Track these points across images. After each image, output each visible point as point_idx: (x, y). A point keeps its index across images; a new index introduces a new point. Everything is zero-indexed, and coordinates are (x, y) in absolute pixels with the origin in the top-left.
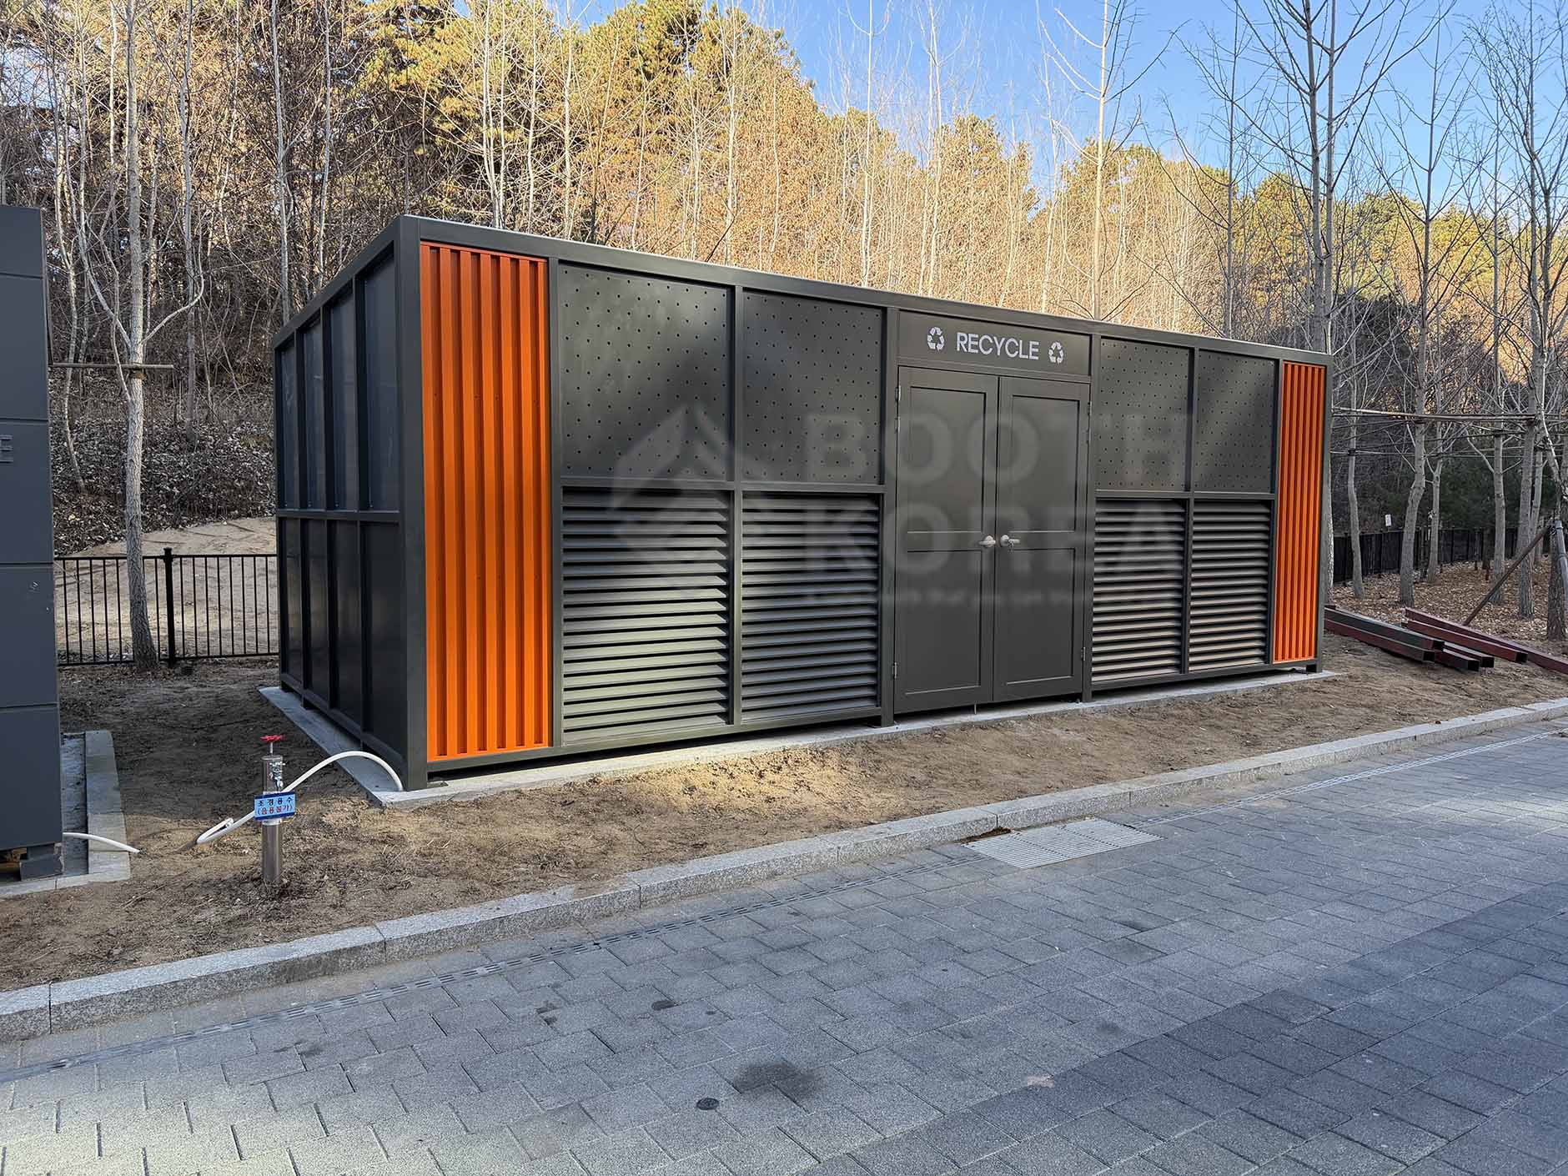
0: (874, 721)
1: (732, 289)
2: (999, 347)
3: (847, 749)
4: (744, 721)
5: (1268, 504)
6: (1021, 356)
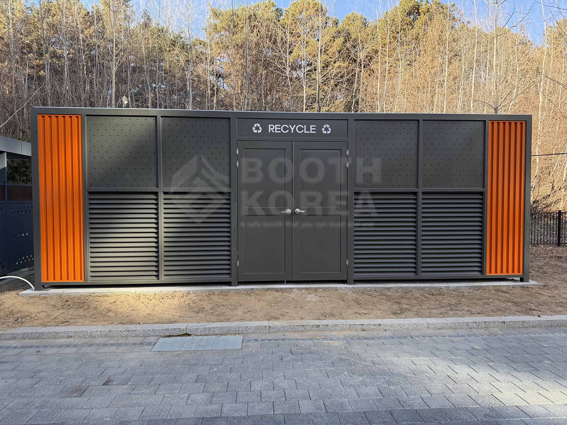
0: (229, 284)
1: (156, 117)
2: (293, 129)
5: (482, 193)
6: (305, 132)
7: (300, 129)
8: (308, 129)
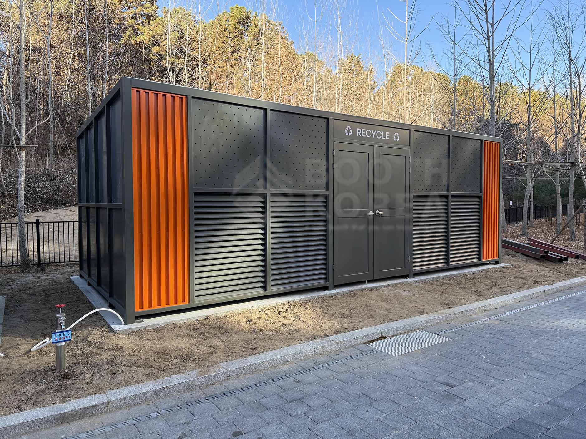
0: (326, 288)
1: (265, 110)
2: (374, 134)
3: (315, 301)
4: (272, 290)
5: (479, 197)
6: (382, 138)
7: (379, 135)
8: (384, 136)
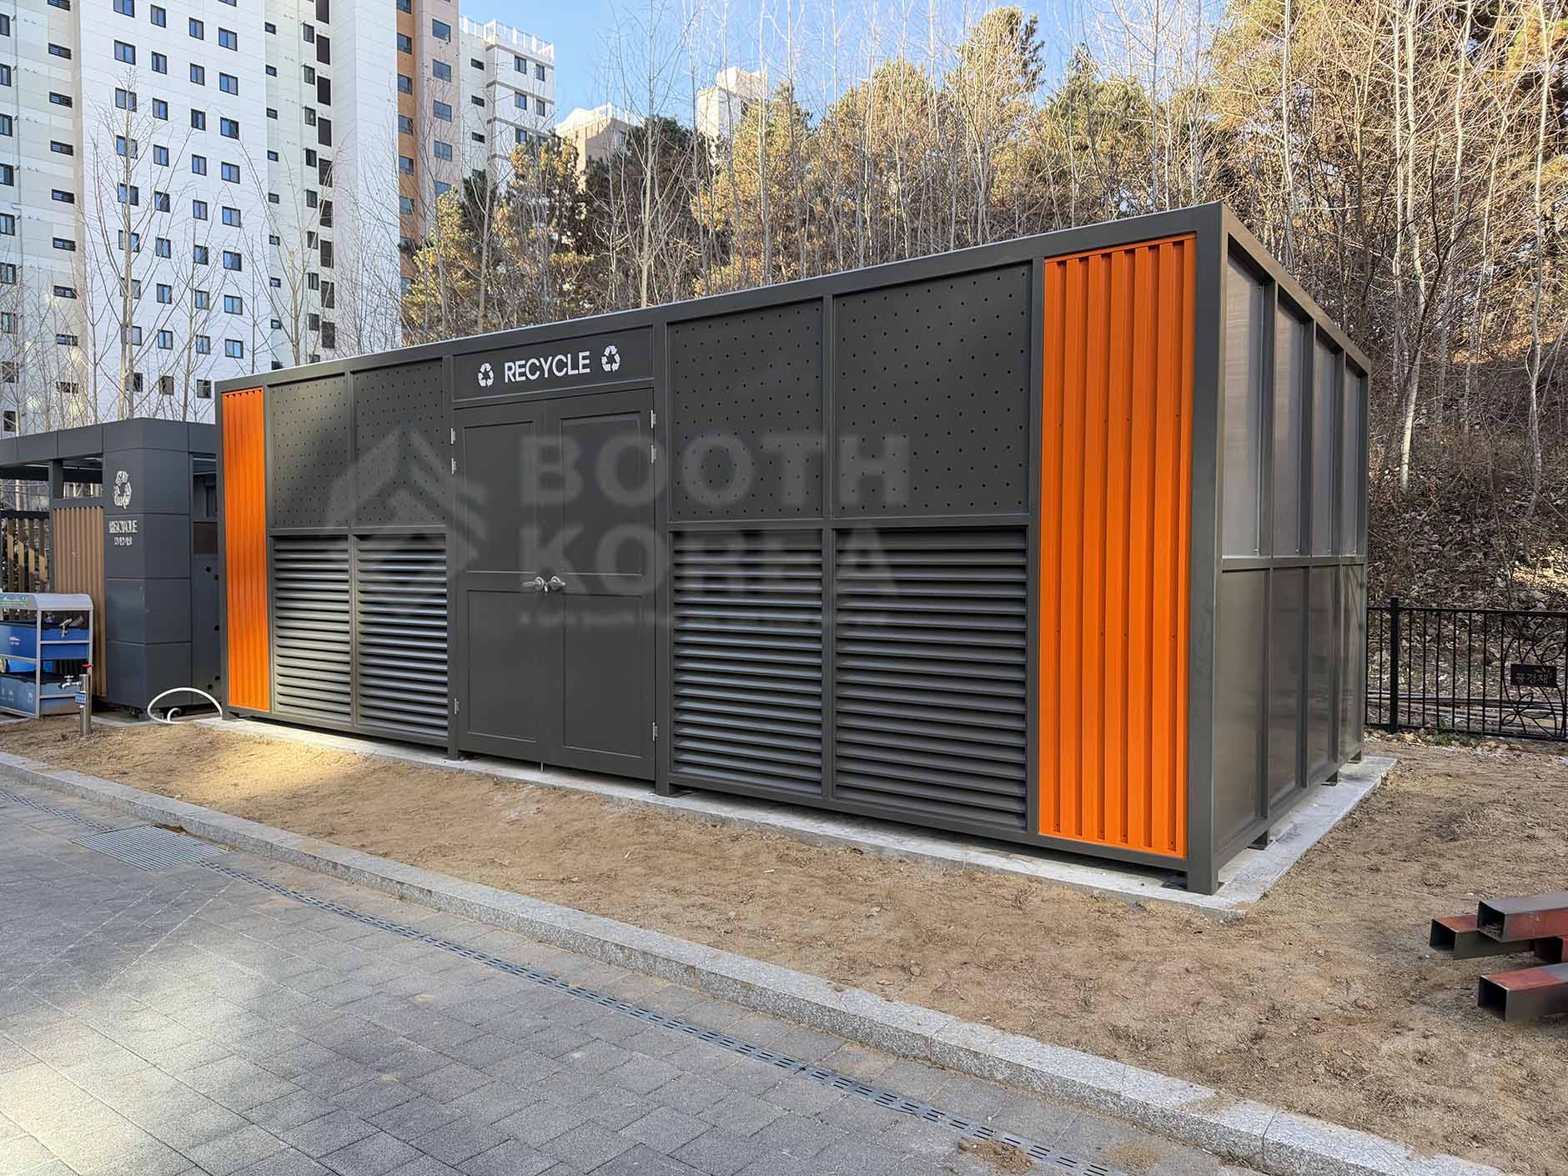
2: (546, 368)
6: (570, 372)
7: (561, 365)
8: (575, 366)
